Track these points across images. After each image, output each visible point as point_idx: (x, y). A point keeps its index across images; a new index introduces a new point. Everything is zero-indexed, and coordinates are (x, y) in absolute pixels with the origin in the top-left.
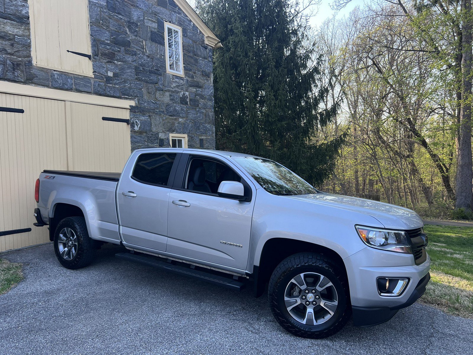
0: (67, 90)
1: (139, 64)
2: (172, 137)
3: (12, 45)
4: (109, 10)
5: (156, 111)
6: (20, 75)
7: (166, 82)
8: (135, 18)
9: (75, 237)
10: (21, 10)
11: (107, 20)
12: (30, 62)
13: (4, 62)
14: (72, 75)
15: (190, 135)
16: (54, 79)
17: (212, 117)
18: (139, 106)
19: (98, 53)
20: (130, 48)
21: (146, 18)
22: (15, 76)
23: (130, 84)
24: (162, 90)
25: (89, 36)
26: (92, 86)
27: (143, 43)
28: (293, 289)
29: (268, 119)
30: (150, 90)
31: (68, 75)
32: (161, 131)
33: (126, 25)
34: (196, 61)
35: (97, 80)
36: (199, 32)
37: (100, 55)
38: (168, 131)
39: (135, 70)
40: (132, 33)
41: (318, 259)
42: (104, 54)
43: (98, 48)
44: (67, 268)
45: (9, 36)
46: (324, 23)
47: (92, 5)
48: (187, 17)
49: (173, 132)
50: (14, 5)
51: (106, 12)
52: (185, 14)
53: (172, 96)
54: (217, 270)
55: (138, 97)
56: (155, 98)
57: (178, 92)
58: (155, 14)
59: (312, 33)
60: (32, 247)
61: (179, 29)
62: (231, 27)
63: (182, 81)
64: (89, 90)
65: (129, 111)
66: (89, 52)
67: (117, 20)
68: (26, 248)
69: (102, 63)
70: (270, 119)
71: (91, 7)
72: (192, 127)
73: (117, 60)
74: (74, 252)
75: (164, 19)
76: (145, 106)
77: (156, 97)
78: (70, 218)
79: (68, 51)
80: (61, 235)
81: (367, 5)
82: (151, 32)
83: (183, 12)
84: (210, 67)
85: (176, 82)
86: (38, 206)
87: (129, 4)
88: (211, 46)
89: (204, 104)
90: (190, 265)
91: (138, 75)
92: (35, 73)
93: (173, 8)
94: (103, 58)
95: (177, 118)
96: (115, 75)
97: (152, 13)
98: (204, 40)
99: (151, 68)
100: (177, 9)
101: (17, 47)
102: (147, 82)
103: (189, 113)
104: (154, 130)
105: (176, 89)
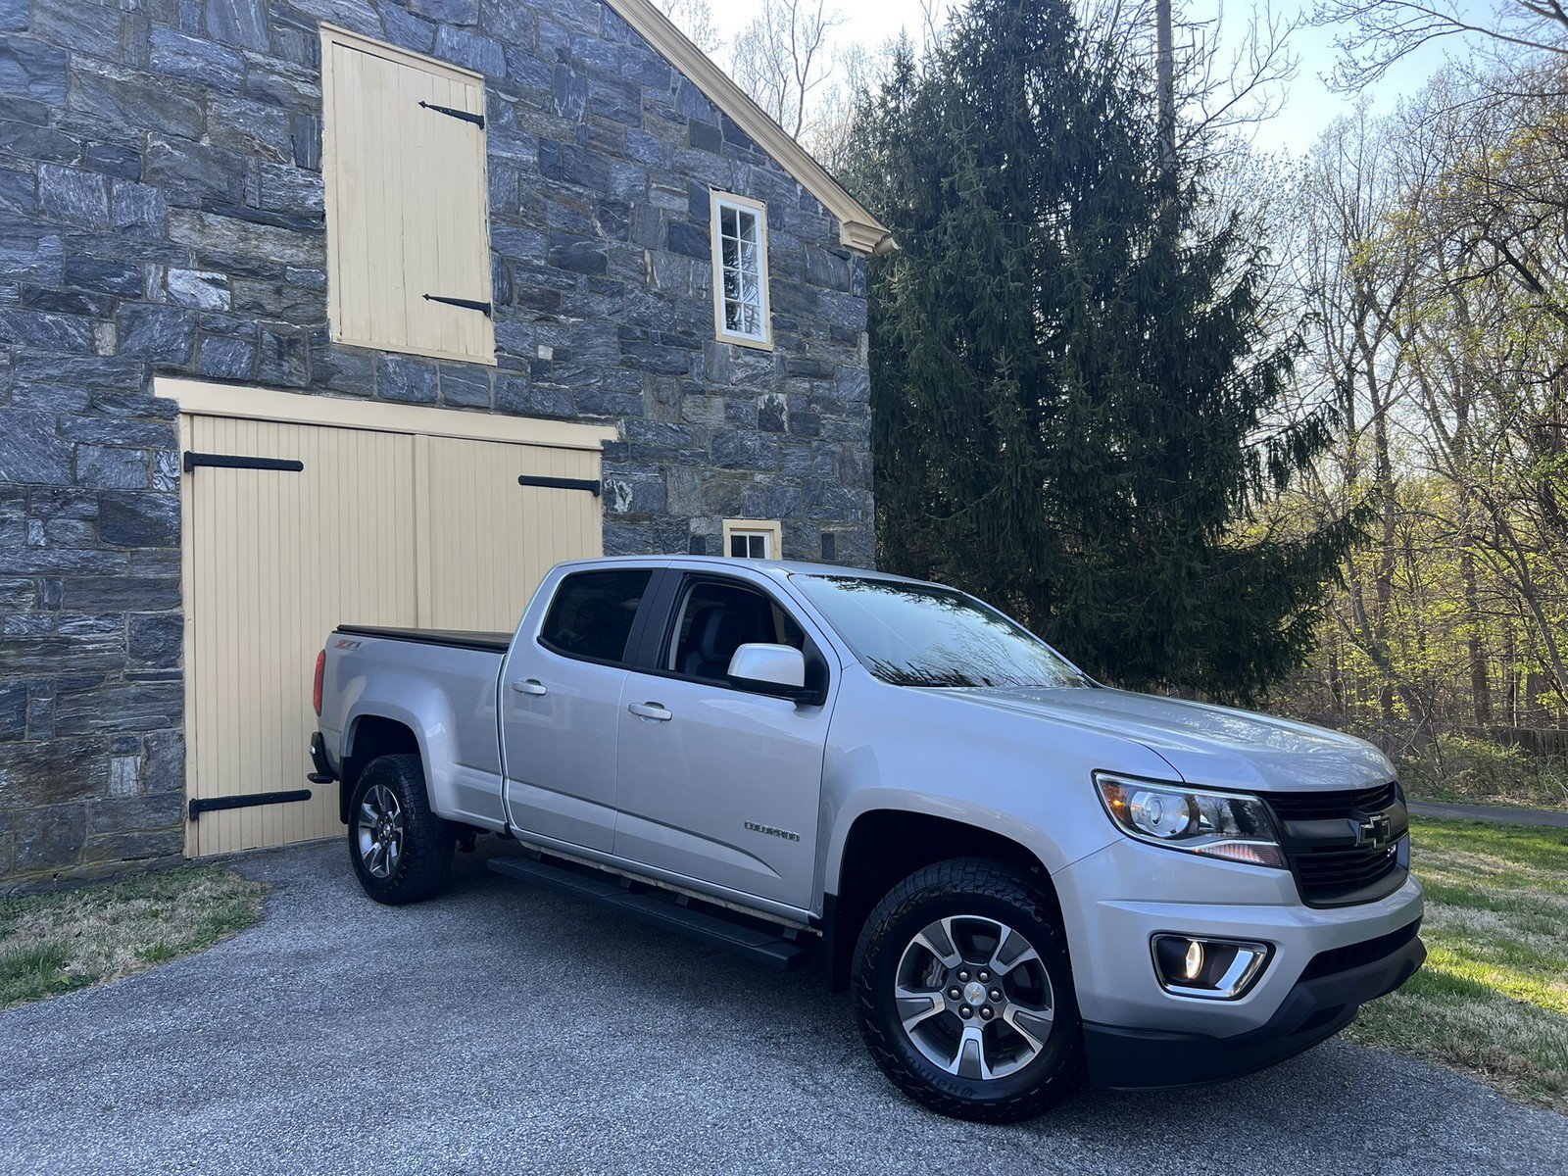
0: (420, 403)
1: (630, 319)
2: (732, 529)
3: (278, 291)
4: (544, 174)
5: (682, 455)
6: (295, 368)
7: (715, 367)
8: (621, 189)
9: (399, 810)
10: (305, 198)
11: (538, 202)
12: (324, 334)
13: (256, 338)
14: (437, 363)
15: (791, 522)
16: (385, 376)
17: (864, 465)
18: (630, 442)
19: (511, 295)
20: (605, 274)
21: (654, 185)
22: (283, 373)
23: (605, 378)
24: (702, 392)
25: (486, 251)
26: (492, 388)
27: (643, 258)
28: (927, 968)
29: (1069, 466)
30: (663, 395)
31: (424, 363)
32: (698, 513)
33: (593, 211)
34: (812, 298)
35: (504, 371)
36: (821, 211)
37: (516, 300)
38: (719, 512)
39: (620, 337)
40: (610, 231)
41: (993, 876)
42: (528, 299)
43: (510, 284)
44: (376, 900)
45: (272, 269)
46: (1326, 137)
47: (498, 165)
48: (783, 169)
49: (733, 513)
50: (284, 185)
51: (536, 182)
52: (777, 163)
53: (732, 408)
54: (743, 910)
55: (626, 414)
56: (680, 416)
57: (752, 396)
58: (684, 171)
59: (1273, 174)
60: (310, 845)
61: (758, 210)
62: (951, 184)
63: (764, 363)
64: (483, 402)
65: (598, 456)
66: (486, 295)
67: (567, 201)
68: (296, 848)
69: (521, 322)
70: (1075, 466)
71: (495, 170)
72: (795, 499)
73: (566, 312)
74: (394, 853)
75: (710, 185)
76: (647, 443)
77: (681, 412)
78: (388, 757)
79: (427, 297)
80: (367, 807)
81: (1457, 66)
82: (670, 223)
83: (771, 157)
84: (858, 312)
85: (746, 365)
86: (320, 725)
87: (605, 151)
88: (861, 251)
89: (838, 428)
90: (675, 895)
91: (629, 352)
92: (336, 362)
93: (737, 149)
94: (525, 308)
95: (748, 472)
96: (560, 355)
97: (673, 170)
98: (838, 235)
99: (670, 330)
100: (751, 150)
101: (292, 295)
102: (655, 370)
103: (785, 455)
104: (676, 509)
105: (747, 386)
